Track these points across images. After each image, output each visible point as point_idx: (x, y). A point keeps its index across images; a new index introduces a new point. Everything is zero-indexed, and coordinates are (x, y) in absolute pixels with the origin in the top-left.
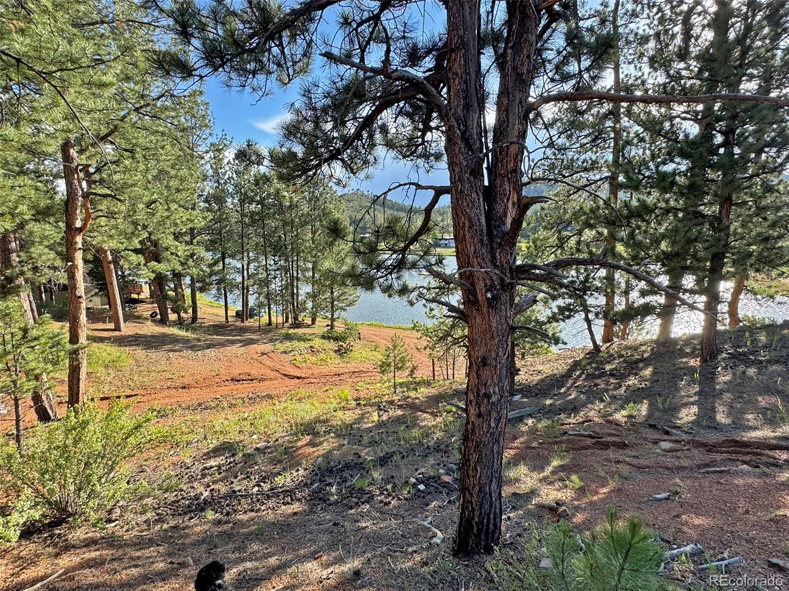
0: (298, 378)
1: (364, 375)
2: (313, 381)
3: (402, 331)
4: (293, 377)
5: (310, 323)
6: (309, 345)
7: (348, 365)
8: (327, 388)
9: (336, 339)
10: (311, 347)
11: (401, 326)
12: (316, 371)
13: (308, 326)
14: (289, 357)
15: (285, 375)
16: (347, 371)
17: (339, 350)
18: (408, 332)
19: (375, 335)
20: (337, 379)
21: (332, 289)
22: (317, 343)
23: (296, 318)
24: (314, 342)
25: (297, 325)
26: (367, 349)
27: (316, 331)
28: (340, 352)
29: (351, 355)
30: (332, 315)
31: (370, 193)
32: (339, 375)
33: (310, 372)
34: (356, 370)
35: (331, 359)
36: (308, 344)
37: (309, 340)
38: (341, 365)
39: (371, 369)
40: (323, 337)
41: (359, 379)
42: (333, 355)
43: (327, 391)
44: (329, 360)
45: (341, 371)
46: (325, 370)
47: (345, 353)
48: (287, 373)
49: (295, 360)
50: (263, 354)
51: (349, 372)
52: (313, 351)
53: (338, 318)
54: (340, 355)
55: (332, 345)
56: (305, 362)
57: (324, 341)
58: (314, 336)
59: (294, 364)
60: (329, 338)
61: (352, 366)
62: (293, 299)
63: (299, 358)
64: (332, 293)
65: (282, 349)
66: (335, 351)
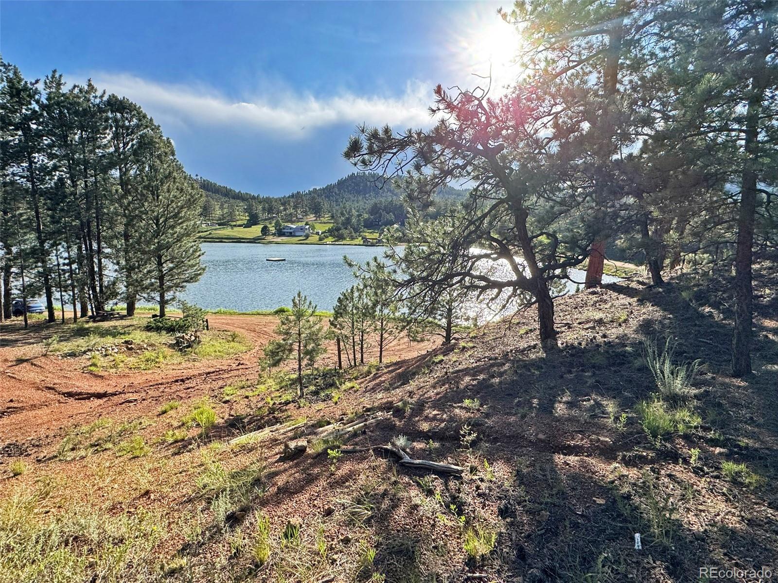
0: (99, 396)
1: (226, 376)
2: (131, 397)
3: (262, 317)
4: (89, 396)
5: (125, 312)
6: (123, 341)
7: (196, 364)
8: (164, 406)
9: (171, 330)
10: (126, 342)
11: (260, 311)
12: (138, 379)
13: (122, 317)
14: (83, 361)
15: (70, 395)
16: (196, 372)
17: (178, 343)
18: (270, 317)
19: (227, 324)
20: (182, 387)
21: (160, 257)
22: (138, 337)
23: (99, 307)
24: (131, 336)
25: (102, 315)
26: (221, 341)
27: (135, 323)
28: (179, 346)
29: (198, 348)
30: (162, 296)
31: (199, 177)
32: (183, 381)
33: (126, 382)
34: (212, 370)
35: (165, 357)
36: (119, 340)
37: (124, 334)
38: (184, 365)
39: (234, 365)
40: (148, 328)
41: (221, 383)
42: (168, 351)
43: (164, 412)
44: (161, 359)
45: (186, 373)
46: (157, 376)
47: (188, 347)
48: (74, 390)
49: (94, 365)
50: (20, 361)
51: (200, 375)
52: (131, 349)
53: (173, 299)
54: (181, 350)
55: (166, 338)
56: (115, 366)
57: (149, 334)
58: (131, 328)
59: (91, 373)
60: (158, 329)
61: (202, 366)
62: (93, 279)
63: (102, 361)
64: (160, 264)
65: (66, 350)
66: (171, 346)
